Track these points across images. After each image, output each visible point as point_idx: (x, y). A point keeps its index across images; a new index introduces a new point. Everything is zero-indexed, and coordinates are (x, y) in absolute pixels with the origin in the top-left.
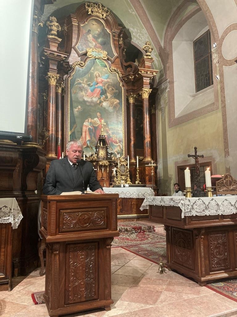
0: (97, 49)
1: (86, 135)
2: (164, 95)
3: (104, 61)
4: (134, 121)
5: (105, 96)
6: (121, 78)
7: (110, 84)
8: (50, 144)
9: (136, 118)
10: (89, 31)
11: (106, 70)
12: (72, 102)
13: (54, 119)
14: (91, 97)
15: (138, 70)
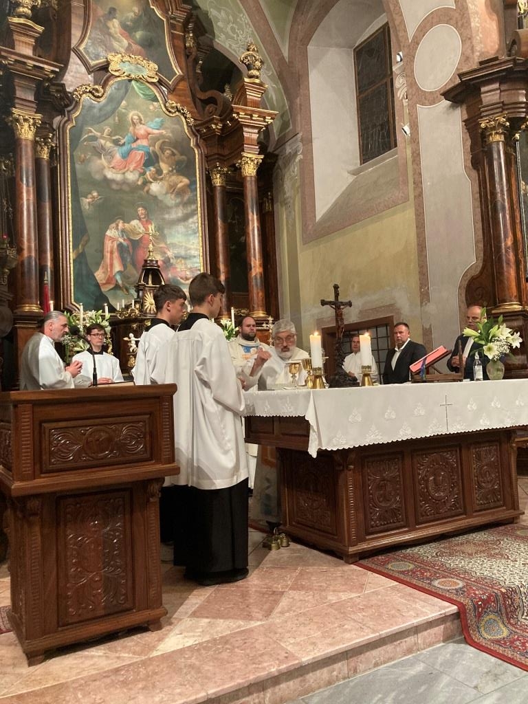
0: (133, 56)
1: (112, 259)
2: (291, 170)
3: (150, 86)
4: (224, 229)
5: (154, 168)
6: (193, 128)
7: (167, 140)
8: (27, 281)
9: (229, 221)
10: (112, 13)
11: (155, 108)
12: (76, 184)
13: (32, 221)
14: (123, 171)
15: (232, 111)
